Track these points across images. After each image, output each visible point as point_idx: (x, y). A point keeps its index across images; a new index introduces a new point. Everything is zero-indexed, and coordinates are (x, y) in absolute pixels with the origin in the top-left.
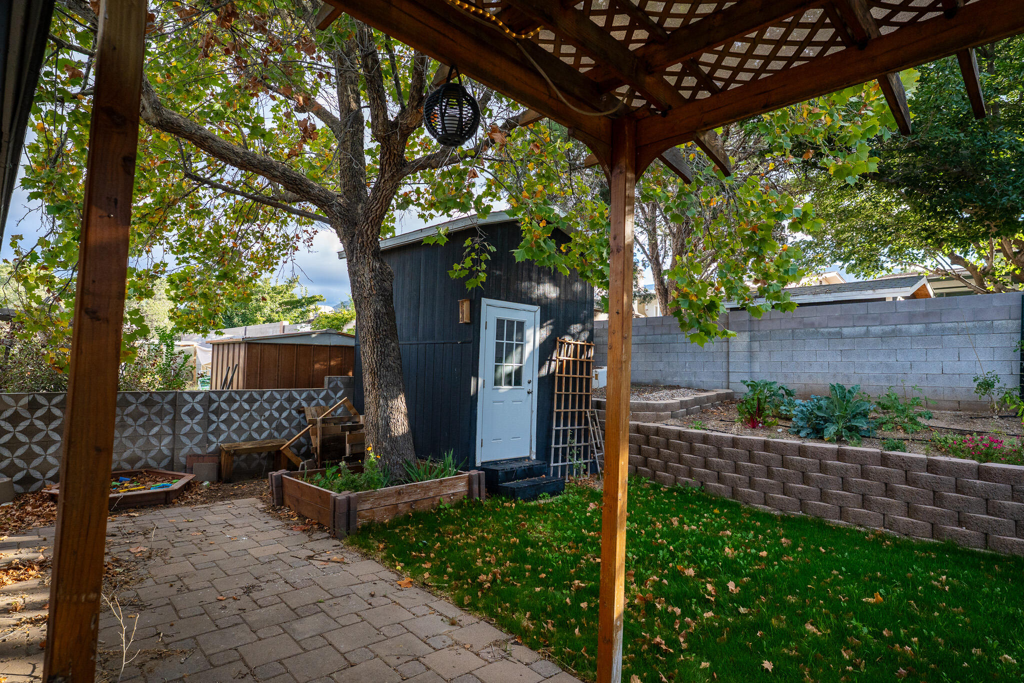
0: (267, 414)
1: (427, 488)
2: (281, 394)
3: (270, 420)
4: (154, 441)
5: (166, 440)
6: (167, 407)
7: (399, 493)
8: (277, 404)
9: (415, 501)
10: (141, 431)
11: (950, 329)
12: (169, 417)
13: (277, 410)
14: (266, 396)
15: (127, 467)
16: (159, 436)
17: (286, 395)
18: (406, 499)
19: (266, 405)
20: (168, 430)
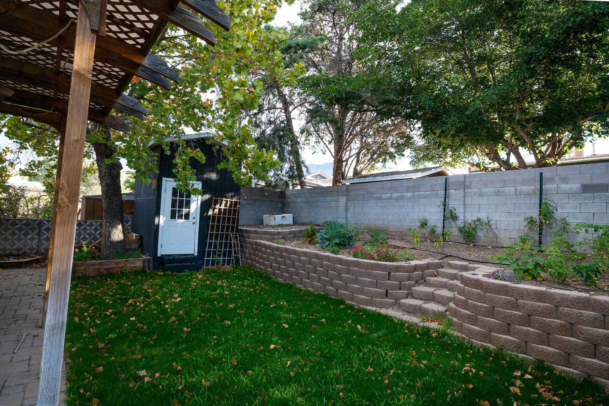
0: (88, 232)
1: (118, 263)
2: (96, 222)
3: (90, 234)
4: (29, 241)
5: (35, 241)
6: (35, 226)
7: (101, 264)
8: (94, 227)
9: (110, 268)
10: (22, 237)
11: (422, 195)
12: (37, 231)
13: (94, 230)
14: (88, 223)
15: (15, 252)
16: (32, 239)
17: (99, 223)
18: (105, 267)
19: (88, 227)
20: (36, 237)
